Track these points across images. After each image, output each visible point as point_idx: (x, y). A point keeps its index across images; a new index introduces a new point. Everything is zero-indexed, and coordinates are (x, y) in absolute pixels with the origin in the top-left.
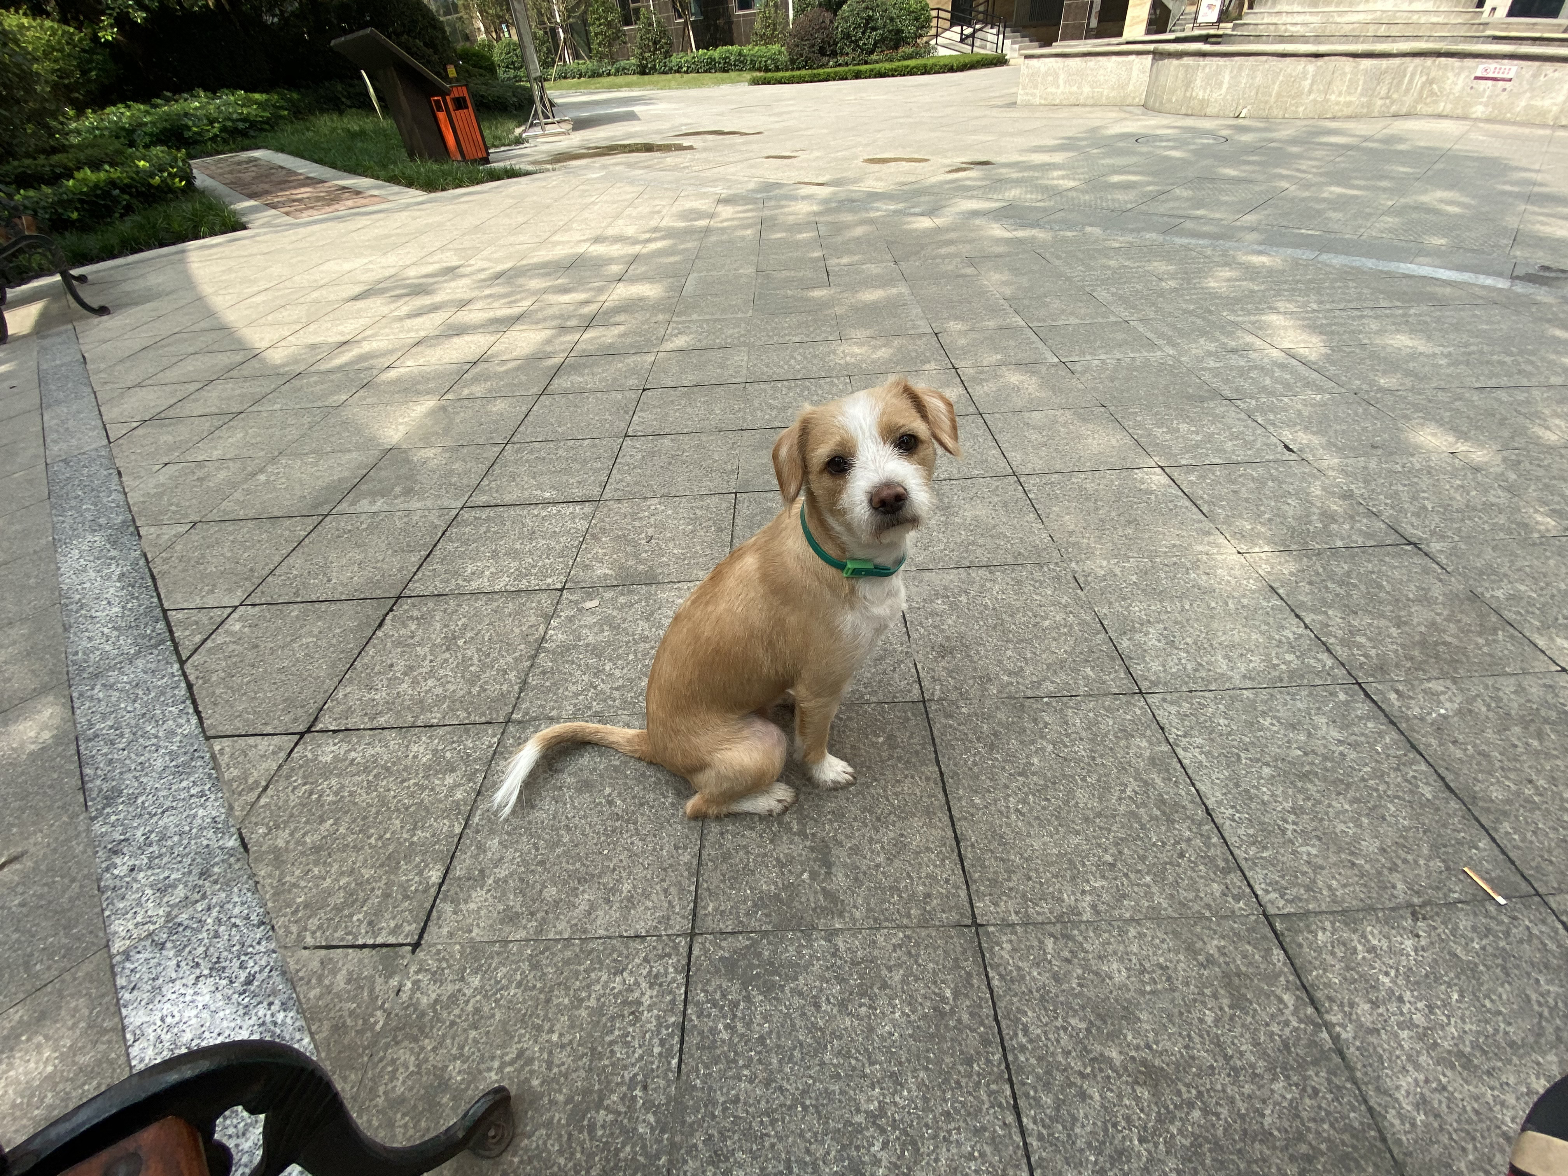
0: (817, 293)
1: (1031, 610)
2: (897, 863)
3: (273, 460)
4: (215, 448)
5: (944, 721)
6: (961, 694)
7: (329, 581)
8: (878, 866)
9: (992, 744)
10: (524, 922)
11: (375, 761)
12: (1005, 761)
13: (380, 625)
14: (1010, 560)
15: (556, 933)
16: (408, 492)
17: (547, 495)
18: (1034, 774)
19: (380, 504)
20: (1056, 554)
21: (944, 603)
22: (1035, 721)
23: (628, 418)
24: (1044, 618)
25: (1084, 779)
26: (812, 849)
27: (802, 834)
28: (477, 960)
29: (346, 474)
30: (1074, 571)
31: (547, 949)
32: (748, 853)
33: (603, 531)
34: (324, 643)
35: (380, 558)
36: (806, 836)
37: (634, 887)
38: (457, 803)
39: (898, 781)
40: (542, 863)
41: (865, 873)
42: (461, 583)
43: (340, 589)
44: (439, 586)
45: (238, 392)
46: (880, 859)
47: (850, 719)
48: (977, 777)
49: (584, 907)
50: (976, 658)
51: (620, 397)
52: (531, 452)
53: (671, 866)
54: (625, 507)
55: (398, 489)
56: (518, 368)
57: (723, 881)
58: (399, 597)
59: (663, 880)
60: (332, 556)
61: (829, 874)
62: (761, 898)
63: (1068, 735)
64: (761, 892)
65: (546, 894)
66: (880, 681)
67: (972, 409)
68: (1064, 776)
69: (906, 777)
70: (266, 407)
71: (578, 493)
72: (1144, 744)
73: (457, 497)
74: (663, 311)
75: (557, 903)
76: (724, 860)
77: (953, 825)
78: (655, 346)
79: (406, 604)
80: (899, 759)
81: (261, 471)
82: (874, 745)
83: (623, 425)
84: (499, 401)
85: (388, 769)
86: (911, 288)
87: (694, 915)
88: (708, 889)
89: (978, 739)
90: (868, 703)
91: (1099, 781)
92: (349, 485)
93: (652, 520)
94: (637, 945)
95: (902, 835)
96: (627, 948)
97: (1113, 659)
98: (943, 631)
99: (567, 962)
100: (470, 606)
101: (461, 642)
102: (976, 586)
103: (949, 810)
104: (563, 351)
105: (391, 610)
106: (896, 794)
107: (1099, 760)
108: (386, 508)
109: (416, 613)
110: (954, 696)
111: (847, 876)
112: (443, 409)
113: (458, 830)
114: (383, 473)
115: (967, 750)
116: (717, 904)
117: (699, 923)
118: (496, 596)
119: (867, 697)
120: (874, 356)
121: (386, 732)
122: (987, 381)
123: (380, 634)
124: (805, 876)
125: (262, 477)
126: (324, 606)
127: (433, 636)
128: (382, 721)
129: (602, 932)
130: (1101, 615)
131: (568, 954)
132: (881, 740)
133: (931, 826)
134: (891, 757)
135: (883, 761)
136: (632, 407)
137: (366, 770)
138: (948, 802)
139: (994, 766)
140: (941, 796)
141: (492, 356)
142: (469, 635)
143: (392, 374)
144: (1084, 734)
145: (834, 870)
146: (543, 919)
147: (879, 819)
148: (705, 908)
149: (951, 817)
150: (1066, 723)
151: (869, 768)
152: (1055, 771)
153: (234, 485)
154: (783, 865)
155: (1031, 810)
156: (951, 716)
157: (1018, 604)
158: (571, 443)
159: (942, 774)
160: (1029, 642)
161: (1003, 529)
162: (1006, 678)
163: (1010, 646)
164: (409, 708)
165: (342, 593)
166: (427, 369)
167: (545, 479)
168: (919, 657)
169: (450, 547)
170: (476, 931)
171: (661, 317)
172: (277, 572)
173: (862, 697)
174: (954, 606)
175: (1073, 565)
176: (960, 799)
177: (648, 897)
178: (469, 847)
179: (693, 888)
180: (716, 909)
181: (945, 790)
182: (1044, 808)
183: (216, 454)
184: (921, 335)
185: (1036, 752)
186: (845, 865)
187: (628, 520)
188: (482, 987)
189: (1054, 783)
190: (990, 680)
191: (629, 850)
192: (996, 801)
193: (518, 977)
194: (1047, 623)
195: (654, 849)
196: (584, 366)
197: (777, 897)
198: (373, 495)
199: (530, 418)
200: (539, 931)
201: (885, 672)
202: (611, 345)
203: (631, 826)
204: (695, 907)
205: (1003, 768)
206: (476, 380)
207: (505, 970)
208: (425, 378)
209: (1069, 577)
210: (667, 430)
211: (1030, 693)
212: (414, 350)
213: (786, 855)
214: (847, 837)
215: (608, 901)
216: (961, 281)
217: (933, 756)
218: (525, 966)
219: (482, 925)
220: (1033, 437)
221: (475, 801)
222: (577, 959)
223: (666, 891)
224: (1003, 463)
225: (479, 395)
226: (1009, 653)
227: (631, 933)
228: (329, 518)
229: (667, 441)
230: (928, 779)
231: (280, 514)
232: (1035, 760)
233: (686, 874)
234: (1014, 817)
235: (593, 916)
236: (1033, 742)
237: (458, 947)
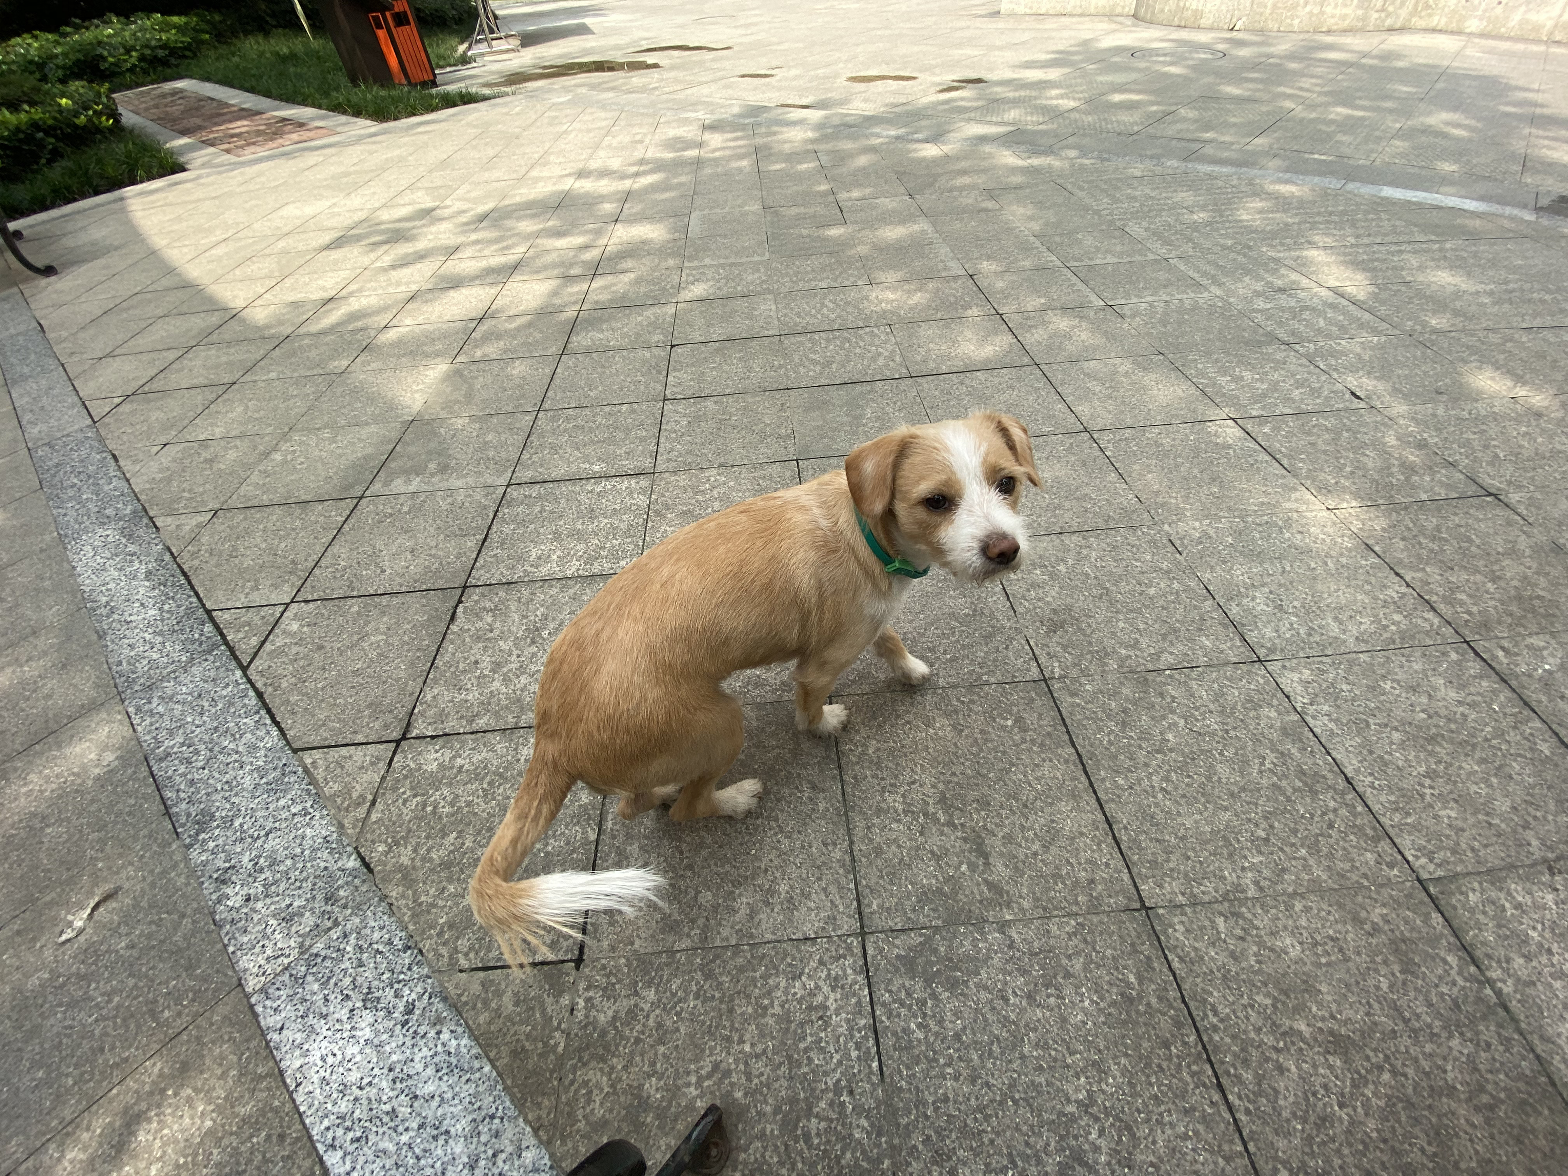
0: (834, 232)
1: (1134, 577)
2: (1054, 850)
3: (285, 437)
4: (216, 425)
5: (1070, 700)
6: (1082, 670)
7: (383, 571)
8: (1035, 854)
9: (1124, 722)
10: (686, 930)
11: (485, 767)
12: (1140, 739)
13: (453, 618)
14: (1102, 525)
15: (722, 940)
16: (444, 469)
17: (597, 468)
18: (1171, 750)
19: (416, 484)
20: (1146, 515)
21: (1043, 573)
22: (1161, 695)
23: (662, 378)
24: (1149, 585)
25: (1221, 753)
26: (965, 840)
27: (950, 824)
28: (648, 973)
29: (369, 450)
30: (1168, 535)
31: (717, 957)
32: (899, 846)
33: (667, 507)
34: (395, 640)
35: (433, 544)
36: (955, 827)
37: (791, 887)
38: (584, 807)
39: (1037, 765)
40: (690, 867)
41: (1024, 863)
42: (529, 569)
43: (398, 580)
44: (501, 573)
45: (224, 359)
46: (1036, 847)
47: (972, 702)
48: (1116, 757)
49: (744, 911)
50: (1088, 631)
51: (648, 355)
52: (567, 419)
53: (824, 863)
54: (683, 480)
55: (432, 466)
56: (530, 325)
57: (882, 877)
58: (465, 587)
59: (820, 879)
60: (379, 544)
61: (987, 864)
62: (925, 893)
63: (1197, 709)
64: (923, 886)
65: (701, 899)
66: (995, 660)
67: (1027, 360)
68: (1202, 751)
69: (1044, 760)
70: (259, 376)
71: (629, 465)
72: (1273, 714)
73: (499, 473)
74: (672, 255)
75: (715, 908)
76: (877, 855)
77: (1102, 808)
78: (672, 295)
79: (475, 595)
80: (1033, 741)
81: (275, 449)
82: (1004, 728)
83: (659, 387)
84: (518, 362)
85: (501, 776)
86: (934, 224)
87: (860, 914)
88: (868, 886)
89: (1108, 716)
90: (988, 684)
91: (1236, 754)
92: (377, 463)
93: (715, 493)
94: (808, 947)
95: (1053, 821)
96: (800, 952)
97: (1225, 626)
98: (1048, 603)
99: (741, 970)
100: (545, 594)
101: (545, 634)
102: (1073, 554)
103: (1095, 792)
104: (575, 303)
105: (460, 601)
106: (1037, 779)
107: (1232, 733)
108: (424, 487)
109: (488, 604)
110: (1074, 673)
111: (1007, 866)
112: (458, 373)
113: (593, 837)
114: (412, 449)
115: (1100, 730)
116: (880, 901)
117: (866, 922)
118: (570, 582)
119: (985, 678)
120: (911, 302)
121: (488, 735)
122: (1036, 327)
123: (454, 628)
124: (964, 868)
125: (278, 457)
126: (385, 600)
127: (513, 629)
128: (482, 723)
129: (769, 936)
130: (1205, 581)
131: (740, 961)
132: (1010, 723)
133: (1079, 809)
134: (1024, 741)
135: (1016, 745)
136: (663, 366)
137: (479, 778)
138: (1091, 784)
139: (1130, 745)
140: (1083, 778)
141: (497, 311)
142: (552, 626)
143: (391, 335)
144: (1212, 707)
145: (991, 860)
146: (705, 926)
147: (1025, 806)
148: (869, 905)
149: (1098, 800)
150: (1193, 696)
151: (1004, 753)
152: (1191, 746)
153: (249, 467)
154: (939, 858)
155: (1176, 788)
156: (1077, 695)
157: (1119, 571)
158: (607, 409)
159: (1079, 756)
160: (1139, 611)
161: (1087, 490)
162: (1123, 651)
163: (1121, 617)
164: (507, 707)
165: (401, 585)
166: (430, 328)
167: (589, 450)
168: (1030, 632)
169: (507, 529)
170: (638, 942)
171: (671, 262)
172: (323, 563)
173: (980, 677)
174: (1053, 576)
175: (1166, 527)
176: (1103, 780)
177: (808, 897)
178: (608, 855)
179: (852, 886)
180: (881, 906)
181: (1086, 773)
182: (1188, 785)
183: (219, 431)
184: (956, 278)
185: (1169, 727)
186: (1002, 854)
187: (690, 493)
188: (659, 1000)
189: (1193, 759)
190: (1107, 654)
191: (777, 849)
192: (1139, 780)
193: (694, 988)
194: (1152, 591)
195: (803, 847)
196: (601, 320)
197: (940, 890)
198: (409, 472)
199: (557, 381)
200: (704, 939)
201: (997, 650)
202: (624, 296)
203: (773, 824)
204: (859, 905)
205: (1140, 747)
206: (487, 338)
207: (679, 982)
208: (430, 338)
209: (1165, 541)
210: (707, 392)
211: (1150, 666)
212: (409, 306)
213: (940, 847)
214: (996, 825)
215: (767, 903)
216: (983, 215)
217: (1066, 737)
218: (699, 976)
219: (643, 935)
220: (1097, 389)
221: (603, 804)
222: (750, 966)
223: (825, 890)
224: (1072, 419)
225: (494, 356)
226: (1121, 625)
227: (799, 935)
228: (363, 501)
229: (710, 404)
230: (1067, 761)
231: (309, 498)
232: (1170, 736)
233: (841, 871)
234: (1160, 796)
235: (756, 920)
236: (1164, 717)
237: (623, 960)
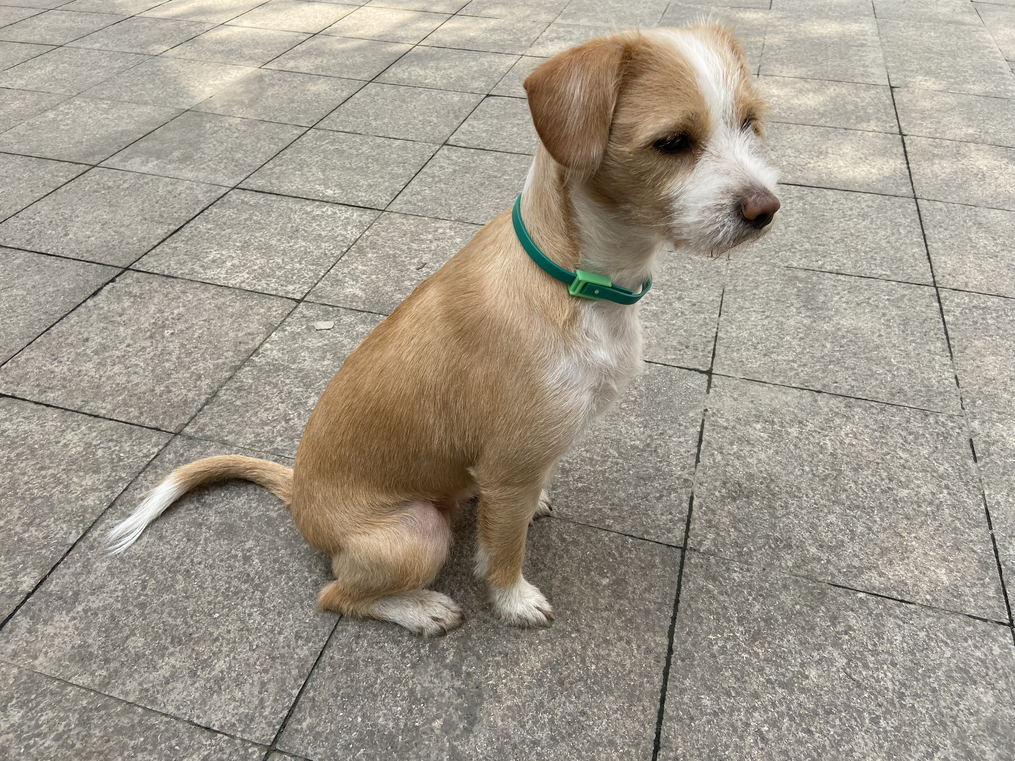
0: (750, 16)
1: (888, 469)
2: (563, 748)
3: (69, 99)
4: (21, 77)
5: (701, 582)
6: (740, 554)
7: (66, 235)
8: (536, 743)
9: (759, 632)
10: (94, 667)
11: (24, 439)
12: (767, 660)
13: (95, 294)
14: (883, 395)
15: (122, 692)
16: (186, 159)
17: (329, 192)
18: (803, 690)
19: (151, 166)
20: (955, 403)
21: (764, 430)
22: (834, 620)
23: (456, 123)
24: (901, 485)
25: (875, 720)
26: (460, 693)
27: (455, 669)
28: (28, 692)
29: (132, 127)
30: (973, 433)
31: (105, 707)
32: (379, 670)
33: (373, 245)
34: (31, 299)
35: (126, 222)
36: (458, 674)
37: (230, 668)
38: (85, 509)
39: (606, 641)
40: (142, 606)
41: (515, 747)
42: (197, 268)
43: (73, 246)
44: (172, 266)
45: (68, 24)
46: (543, 735)
47: (575, 543)
48: (719, 670)
49: (165, 672)
50: (780, 513)
51: (456, 98)
52: (332, 143)
53: (282, 656)
54: (409, 224)
55: (176, 154)
56: (358, 49)
57: (335, 696)
58: (127, 269)
59: (266, 671)
60: (80, 210)
61: (468, 731)
62: (371, 734)
63: (875, 653)
64: (374, 725)
65: (130, 643)
66: (635, 507)
67: (906, 190)
68: (847, 707)
69: (620, 639)
70: (87, 44)
71: (363, 197)
72: (989, 698)
73: (234, 174)
74: (549, 10)
75: (138, 657)
76: (348, 670)
77: (659, 723)
78: (521, 47)
79: (130, 278)
80: (621, 613)
81: (53, 108)
82: (594, 585)
83: (447, 131)
84: (322, 80)
85: (33, 451)
86: (879, 27)
87: (283, 726)
88: (313, 699)
89: (741, 621)
90: (608, 530)
91: (897, 729)
92: (130, 139)
93: (433, 246)
94: (203, 739)
95: (584, 713)
96: (191, 738)
97: (985, 566)
98: (748, 465)
99: (119, 731)
100: (195, 295)
101: (167, 333)
102: (818, 420)
103: (663, 701)
104: (415, 37)
105: (113, 280)
106: (597, 657)
107: (908, 701)
108: (156, 171)
109: (136, 290)
110: (729, 553)
111: (490, 742)
112: (260, 79)
113: (72, 539)
114: (169, 135)
115: (718, 630)
116: (315, 721)
117: (284, 737)
118: (227, 292)
119: (609, 522)
120: (796, 102)
121: (49, 410)
122: (941, 157)
123: (90, 303)
124: (437, 724)
125: (51, 115)
126: (49, 260)
127: (142, 319)
128: (50, 397)
129: (171, 709)
130: (991, 502)
131: (125, 721)
132: (605, 581)
133: (628, 714)
134: (610, 607)
135: (596, 610)
136: (465, 112)
137: (12, 445)
138: (664, 690)
139: (748, 662)
140: (658, 680)
141: (336, 31)
142: (181, 326)
143: (223, 33)
144: (900, 658)
145: (476, 728)
146: (116, 671)
147: (561, 683)
148: (299, 722)
149: (661, 712)
150: (879, 635)
151: (574, 612)
152: (836, 695)
153: (21, 118)
154: (416, 701)
155: (780, 739)
156: (714, 579)
157: (872, 457)
158: (378, 140)
159: (670, 650)
160: (868, 511)
161: (889, 352)
162: (813, 550)
163: (837, 509)
164: (83, 391)
165: (72, 251)
166: (262, 32)
167: (334, 175)
168: (700, 491)
169: (202, 227)
170: (41, 659)
171: (543, 17)
172: (20, 215)
173: (602, 520)
174: (776, 436)
175: (976, 424)
176: (682, 692)
177: (239, 685)
178: (74, 563)
179: (296, 692)
180: (311, 728)
181: (666, 673)
182: (800, 742)
183: (20, 83)
184: (869, 86)
185: (819, 662)
186: (492, 727)
187: (407, 239)
188: (21, 725)
189: (828, 713)
190: (789, 546)
191: (243, 622)
192: (732, 710)
193: (61, 728)
194: (904, 493)
195: (272, 631)
196: (432, 57)
197: (391, 738)
198: (149, 153)
200: (105, 684)
201: (646, 497)
202: (471, 40)
203: (258, 594)
204: (289, 716)
205: (761, 670)
206: (307, 53)
207: (51, 714)
208: (256, 43)
209: (964, 439)
210: (494, 146)
211: (840, 580)
212: (257, 11)
213: (425, 689)
214: (510, 691)
215: (193, 674)
216: (952, 28)
217: (668, 623)
218: (74, 718)
219: (51, 654)
220: (982, 242)
221: (104, 513)
222: (130, 732)
223: (263, 684)
224: (923, 266)
225: (304, 70)
226: (832, 518)
227: (203, 722)
228: (96, 169)
229: (489, 159)
230: (648, 651)
231: (50, 155)
232: (813, 673)
233: (295, 672)
234: (750, 740)
235: (170, 686)
236: (819, 647)
237: (15, 671)
